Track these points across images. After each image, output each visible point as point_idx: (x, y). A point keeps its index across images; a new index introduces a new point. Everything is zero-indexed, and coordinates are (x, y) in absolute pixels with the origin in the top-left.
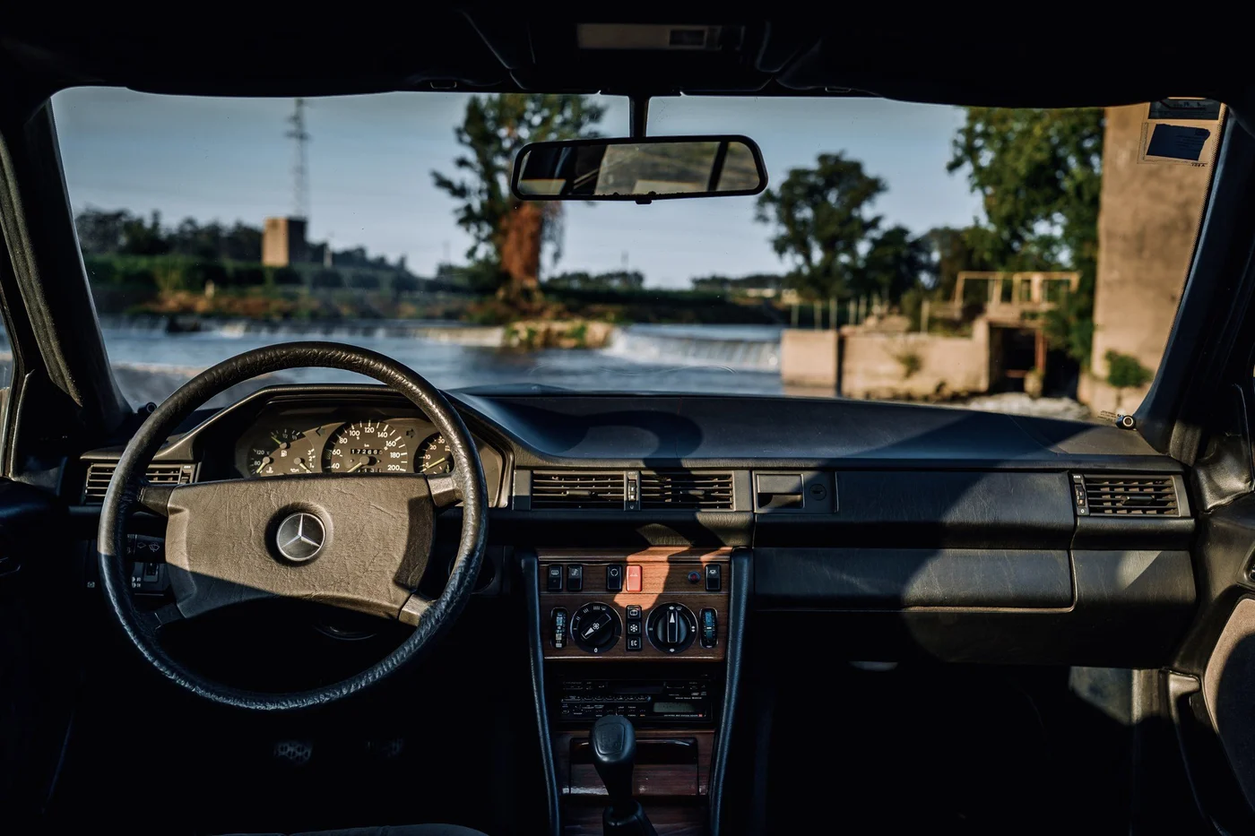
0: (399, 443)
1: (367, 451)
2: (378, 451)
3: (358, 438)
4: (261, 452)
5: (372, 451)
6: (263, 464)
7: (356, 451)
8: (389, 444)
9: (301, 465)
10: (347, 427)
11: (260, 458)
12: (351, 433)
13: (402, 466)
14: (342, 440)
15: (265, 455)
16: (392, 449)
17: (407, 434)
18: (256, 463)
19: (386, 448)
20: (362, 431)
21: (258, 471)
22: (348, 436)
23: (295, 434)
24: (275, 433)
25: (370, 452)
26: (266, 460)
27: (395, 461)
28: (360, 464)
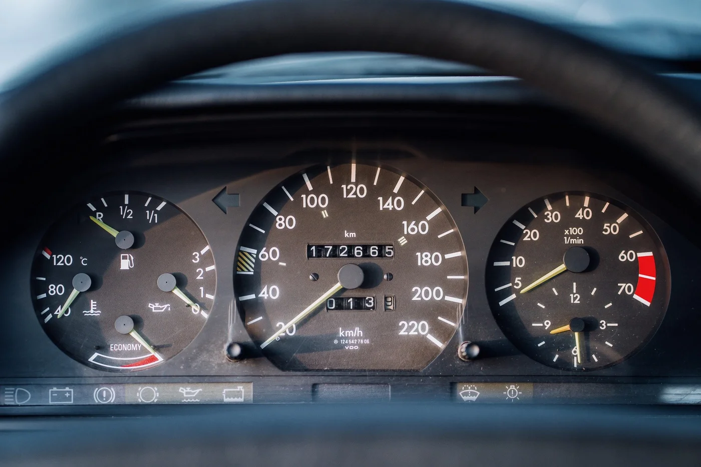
0: (437, 226)
1: (351, 248)
2: (381, 248)
3: (325, 214)
4: (64, 260)
5: (366, 248)
6: (74, 293)
7: (321, 249)
8: (411, 228)
9: (177, 292)
10: (296, 184)
11: (66, 277)
12: (306, 201)
13: (450, 288)
14: (283, 222)
15: (76, 268)
16: (418, 243)
17: (464, 203)
18: (54, 290)
19: (403, 241)
20: (335, 193)
21: (60, 312)
22: (297, 208)
23: (153, 206)
24: (100, 208)
25: (358, 251)
26: (82, 283)
27: (433, 276)
28: (337, 286)
